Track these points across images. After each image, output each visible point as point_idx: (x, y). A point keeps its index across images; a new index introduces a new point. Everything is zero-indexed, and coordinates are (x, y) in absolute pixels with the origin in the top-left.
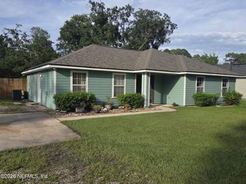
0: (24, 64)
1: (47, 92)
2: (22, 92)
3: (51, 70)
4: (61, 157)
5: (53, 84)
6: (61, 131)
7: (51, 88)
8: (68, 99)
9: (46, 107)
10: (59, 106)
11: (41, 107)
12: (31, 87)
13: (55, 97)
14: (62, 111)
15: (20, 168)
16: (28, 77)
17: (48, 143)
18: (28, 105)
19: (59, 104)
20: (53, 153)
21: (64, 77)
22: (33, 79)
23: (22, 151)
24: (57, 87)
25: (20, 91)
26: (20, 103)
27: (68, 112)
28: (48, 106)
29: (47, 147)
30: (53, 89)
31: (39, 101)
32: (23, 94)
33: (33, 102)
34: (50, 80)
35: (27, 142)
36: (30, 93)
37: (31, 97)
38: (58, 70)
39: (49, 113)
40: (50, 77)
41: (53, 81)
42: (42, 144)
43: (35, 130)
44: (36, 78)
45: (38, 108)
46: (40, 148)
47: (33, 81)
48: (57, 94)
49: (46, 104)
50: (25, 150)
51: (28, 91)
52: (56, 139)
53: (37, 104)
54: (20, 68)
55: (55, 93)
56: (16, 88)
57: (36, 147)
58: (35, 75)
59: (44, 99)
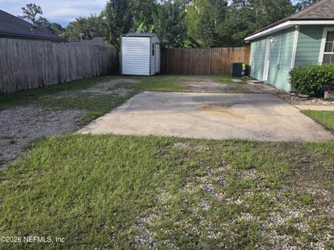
0: (247, 27)
1: (279, 65)
2: (244, 65)
3: (292, 29)
4: (312, 167)
5: (291, 52)
6: (304, 125)
7: (286, 58)
8: (313, 76)
9: (275, 87)
10: (296, 88)
11: (267, 86)
12: (256, 59)
13: (291, 73)
14: (300, 95)
15: (252, 167)
16: (253, 45)
17: (286, 140)
18: (250, 84)
19: (298, 84)
20: (297, 158)
21: (312, 40)
22: (260, 47)
23: (252, 145)
24: (296, 57)
25: (241, 64)
26: (240, 81)
27: (311, 97)
28: (279, 86)
29: (286, 146)
30: (290, 61)
31: (265, 78)
32: (244, 69)
33: (255, 79)
34: (287, 46)
35: (255, 133)
36: (253, 68)
37: (255, 73)
38: (303, 29)
39: (279, 97)
40: (287, 41)
41: (292, 48)
42: (277, 140)
43: (265, 119)
44: (263, 46)
45: (263, 87)
46: (275, 146)
47: (258, 50)
48: (295, 69)
49: (275, 82)
50: (256, 144)
51: (250, 64)
52: (298, 136)
53: (262, 82)
54: (241, 34)
55: (292, 67)
56: (236, 61)
57: (270, 142)
58: (263, 41)
59: (273, 76)
